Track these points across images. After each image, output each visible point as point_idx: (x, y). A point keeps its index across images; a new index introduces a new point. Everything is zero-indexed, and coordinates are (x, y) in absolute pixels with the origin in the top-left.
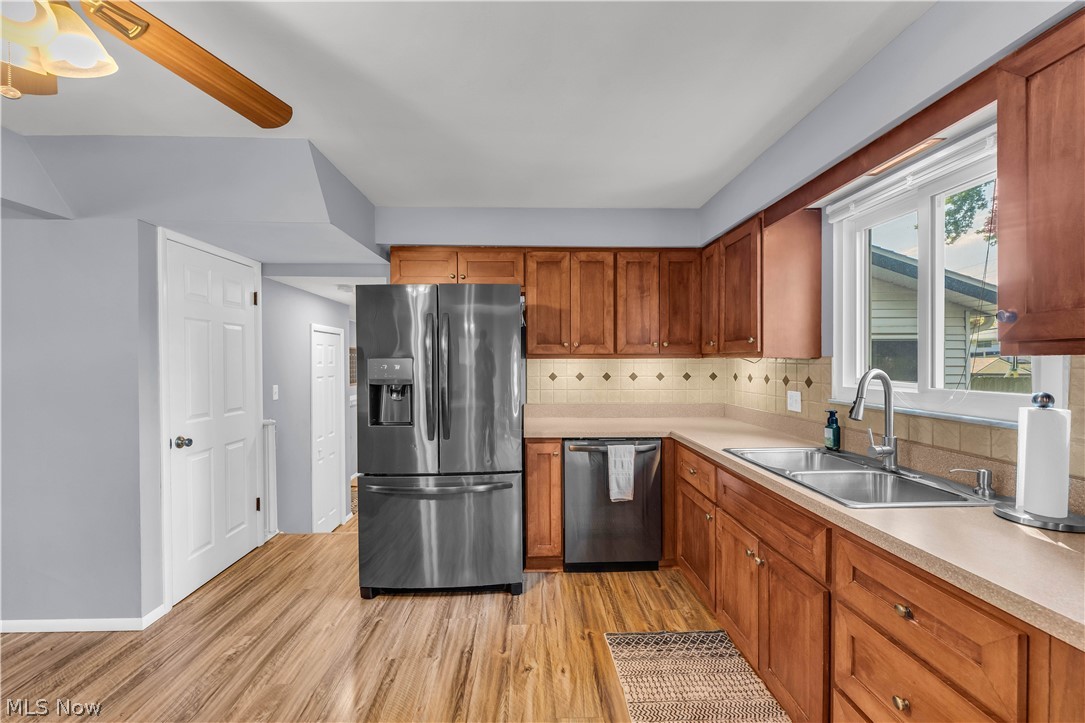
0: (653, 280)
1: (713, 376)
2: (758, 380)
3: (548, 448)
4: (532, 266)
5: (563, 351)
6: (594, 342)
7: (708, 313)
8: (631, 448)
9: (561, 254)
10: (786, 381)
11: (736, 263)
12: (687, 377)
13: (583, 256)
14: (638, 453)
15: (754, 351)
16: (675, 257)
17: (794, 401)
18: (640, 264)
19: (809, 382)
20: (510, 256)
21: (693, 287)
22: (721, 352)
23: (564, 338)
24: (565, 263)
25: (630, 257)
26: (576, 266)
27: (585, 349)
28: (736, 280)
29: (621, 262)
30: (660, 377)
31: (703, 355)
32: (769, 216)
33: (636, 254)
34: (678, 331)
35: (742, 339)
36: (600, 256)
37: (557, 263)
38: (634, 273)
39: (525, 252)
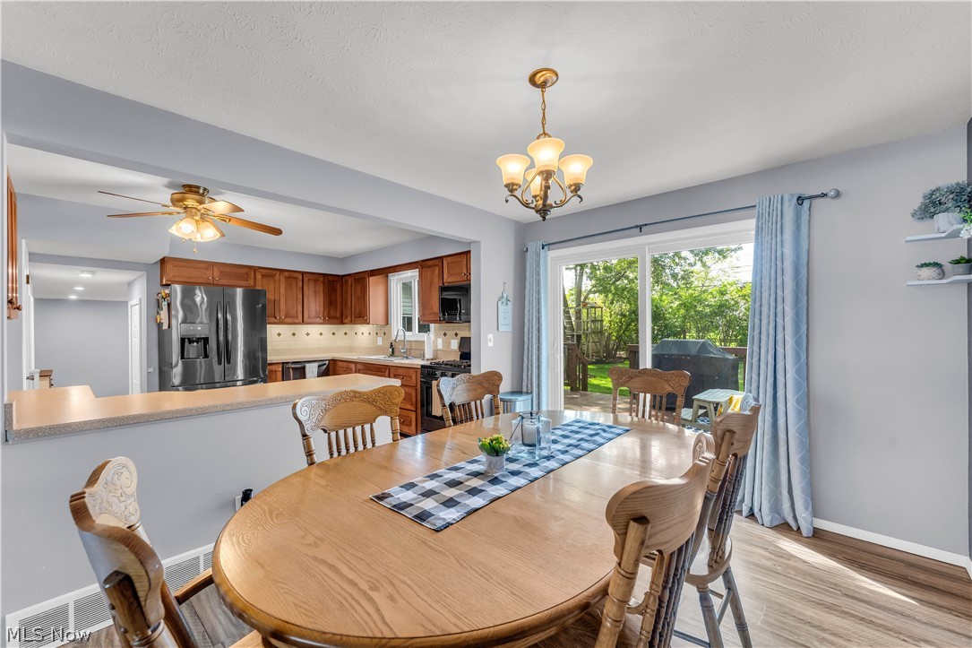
0: (320, 288)
1: (346, 334)
2: (366, 334)
3: (274, 368)
4: (259, 276)
5: (275, 321)
6: (292, 317)
7: (346, 305)
8: (316, 364)
9: (275, 272)
10: (377, 334)
11: (359, 287)
12: (334, 334)
13: (286, 274)
14: (319, 366)
15: (367, 322)
16: (330, 278)
17: (380, 341)
18: (315, 281)
19: (385, 334)
20: (246, 271)
21: (339, 293)
22: (352, 322)
23: (277, 314)
24: (277, 277)
25: (310, 277)
26: (282, 278)
27: (288, 320)
28: (359, 293)
29: (306, 279)
30: (321, 334)
31: (342, 323)
32: (373, 273)
33: (313, 276)
34: (332, 312)
35: (361, 316)
36: (295, 275)
37: (273, 276)
38: (312, 284)
39: (255, 269)
